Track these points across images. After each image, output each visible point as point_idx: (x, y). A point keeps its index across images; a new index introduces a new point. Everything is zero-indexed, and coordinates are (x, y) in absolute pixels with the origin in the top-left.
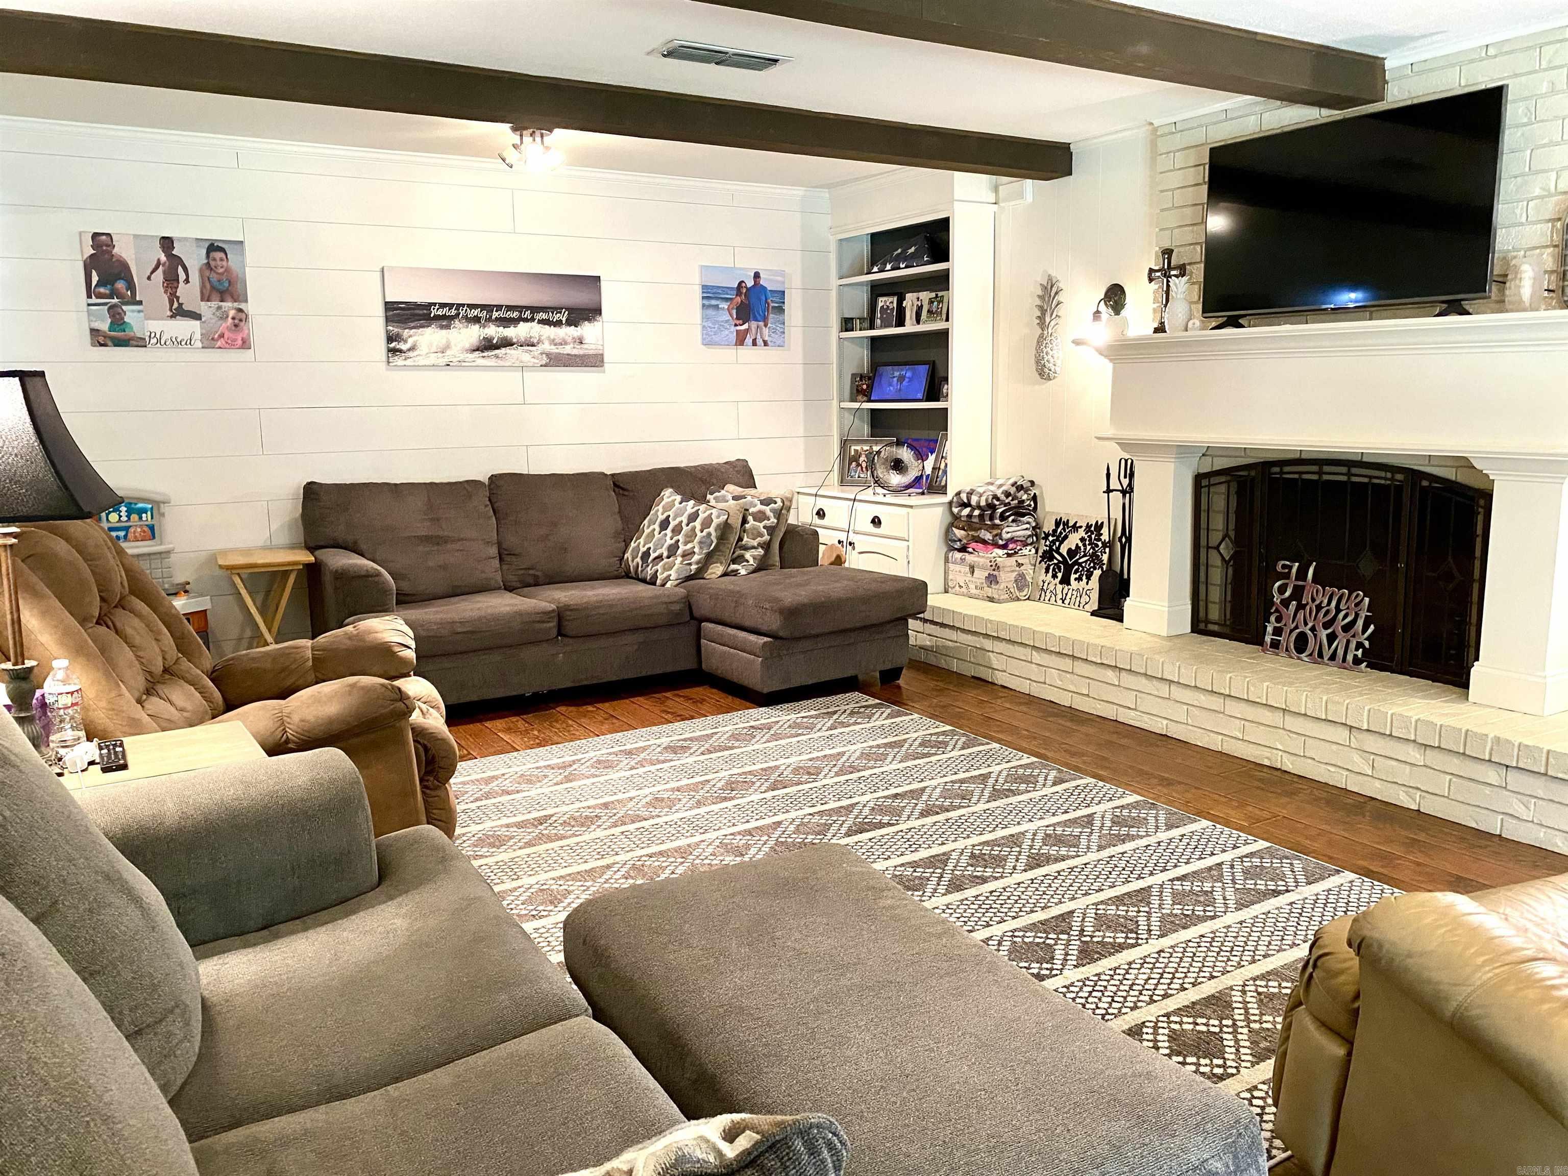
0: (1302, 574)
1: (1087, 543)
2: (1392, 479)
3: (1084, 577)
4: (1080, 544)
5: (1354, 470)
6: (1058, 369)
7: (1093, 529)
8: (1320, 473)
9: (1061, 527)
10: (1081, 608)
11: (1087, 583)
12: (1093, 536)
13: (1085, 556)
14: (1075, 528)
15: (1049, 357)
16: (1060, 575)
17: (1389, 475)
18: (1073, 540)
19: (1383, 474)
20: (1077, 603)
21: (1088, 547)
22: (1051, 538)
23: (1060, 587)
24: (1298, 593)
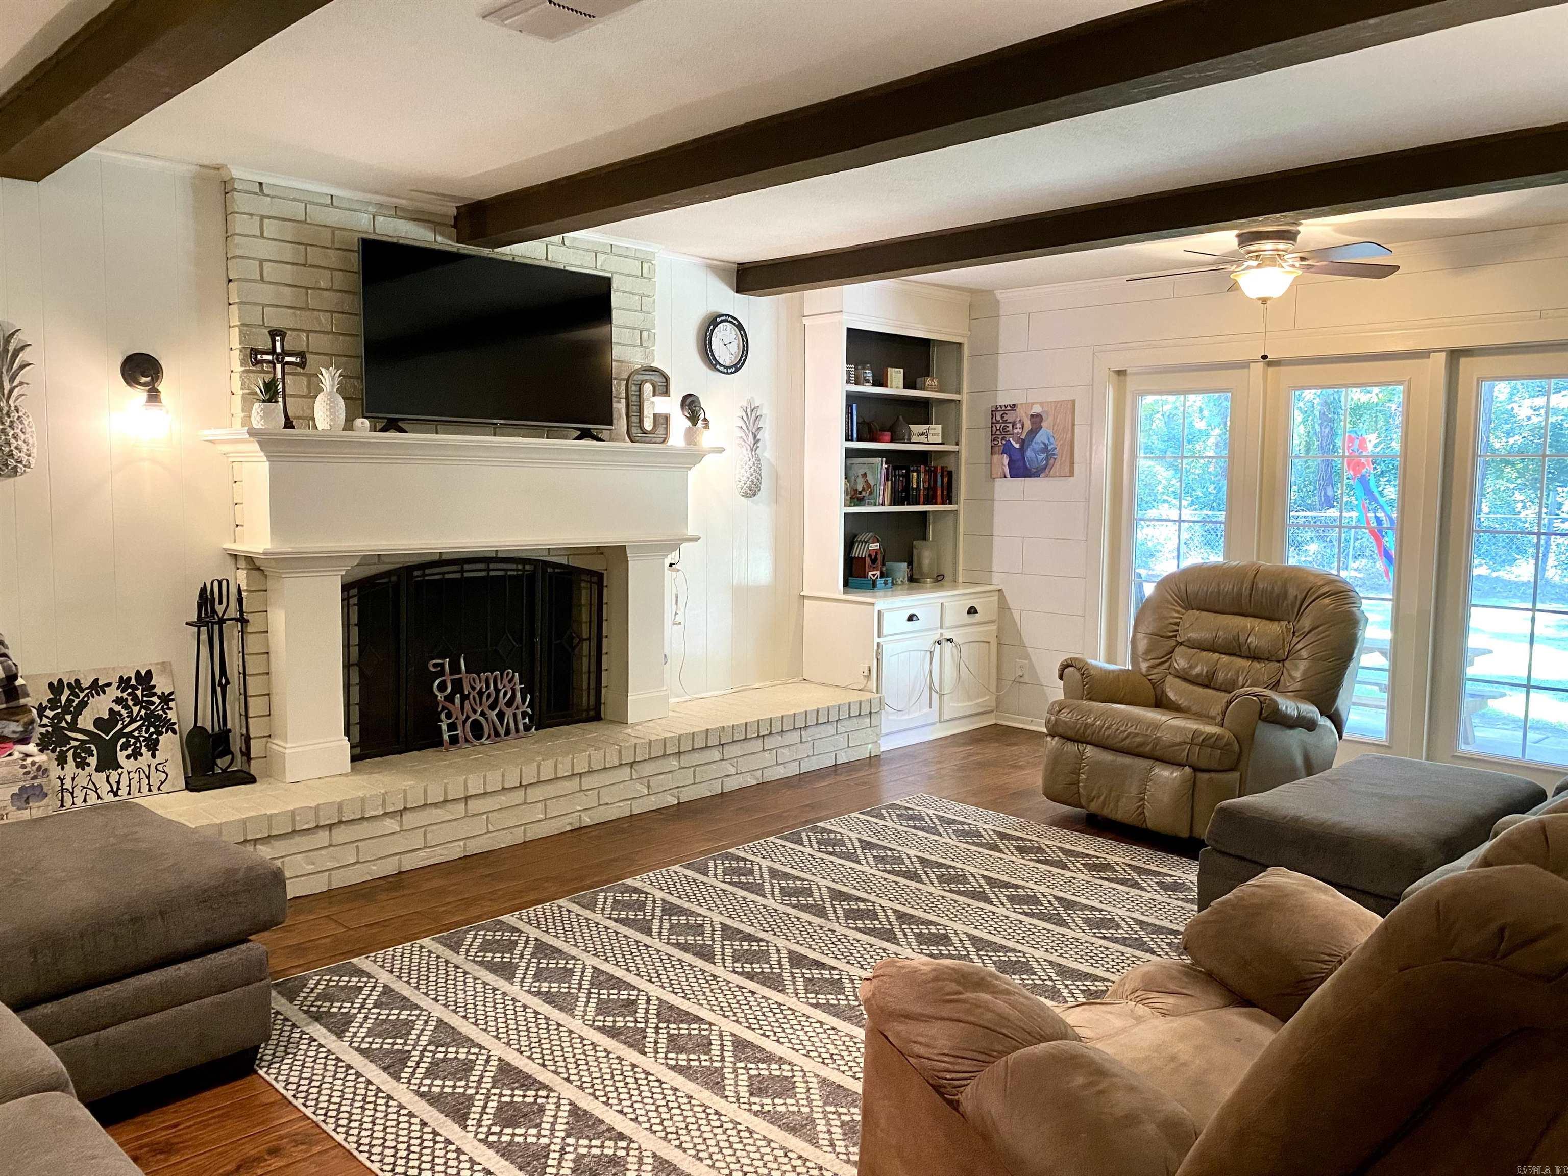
0: (455, 669)
1: (130, 703)
2: (524, 570)
3: (144, 750)
4: (117, 708)
5: (492, 566)
6: (32, 461)
7: (133, 682)
8: (462, 571)
9: (67, 692)
10: (155, 791)
11: (154, 756)
12: (139, 692)
13: (133, 721)
14: (97, 688)
15: (20, 442)
16: (93, 761)
17: (520, 567)
18: (101, 706)
19: (514, 566)
20: (145, 788)
21: (136, 709)
22: (50, 713)
23: (100, 778)
24: (458, 686)
